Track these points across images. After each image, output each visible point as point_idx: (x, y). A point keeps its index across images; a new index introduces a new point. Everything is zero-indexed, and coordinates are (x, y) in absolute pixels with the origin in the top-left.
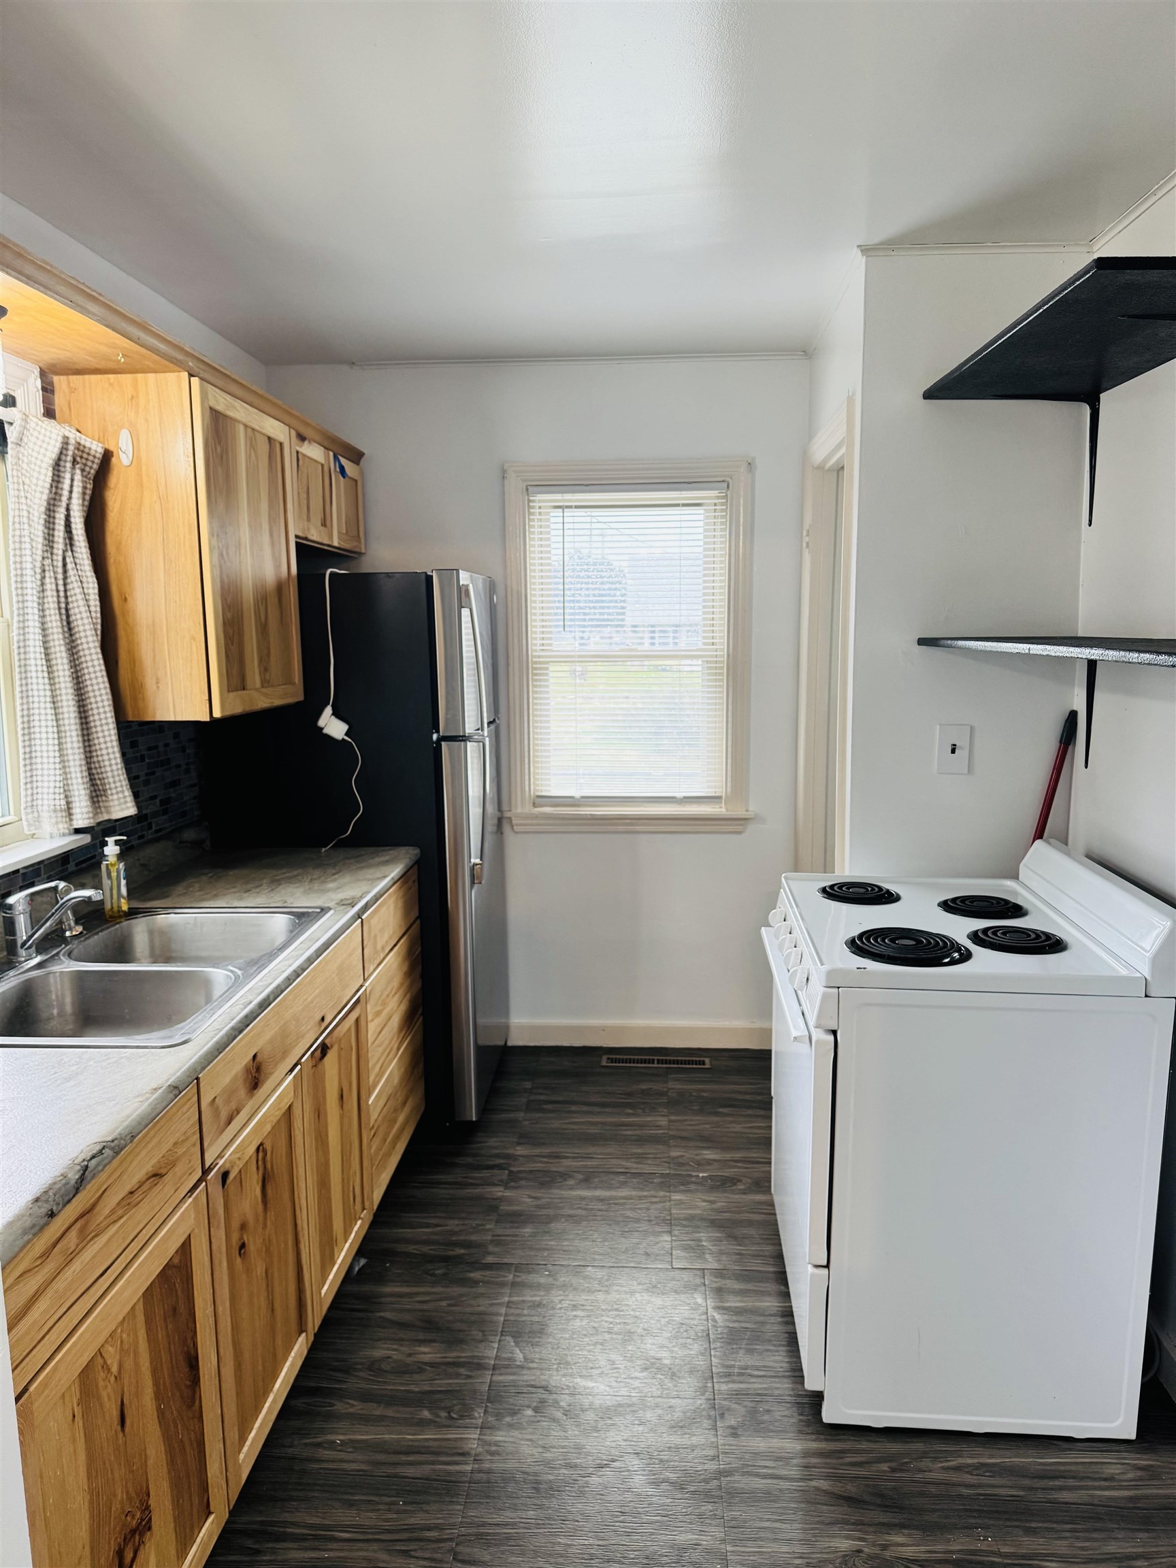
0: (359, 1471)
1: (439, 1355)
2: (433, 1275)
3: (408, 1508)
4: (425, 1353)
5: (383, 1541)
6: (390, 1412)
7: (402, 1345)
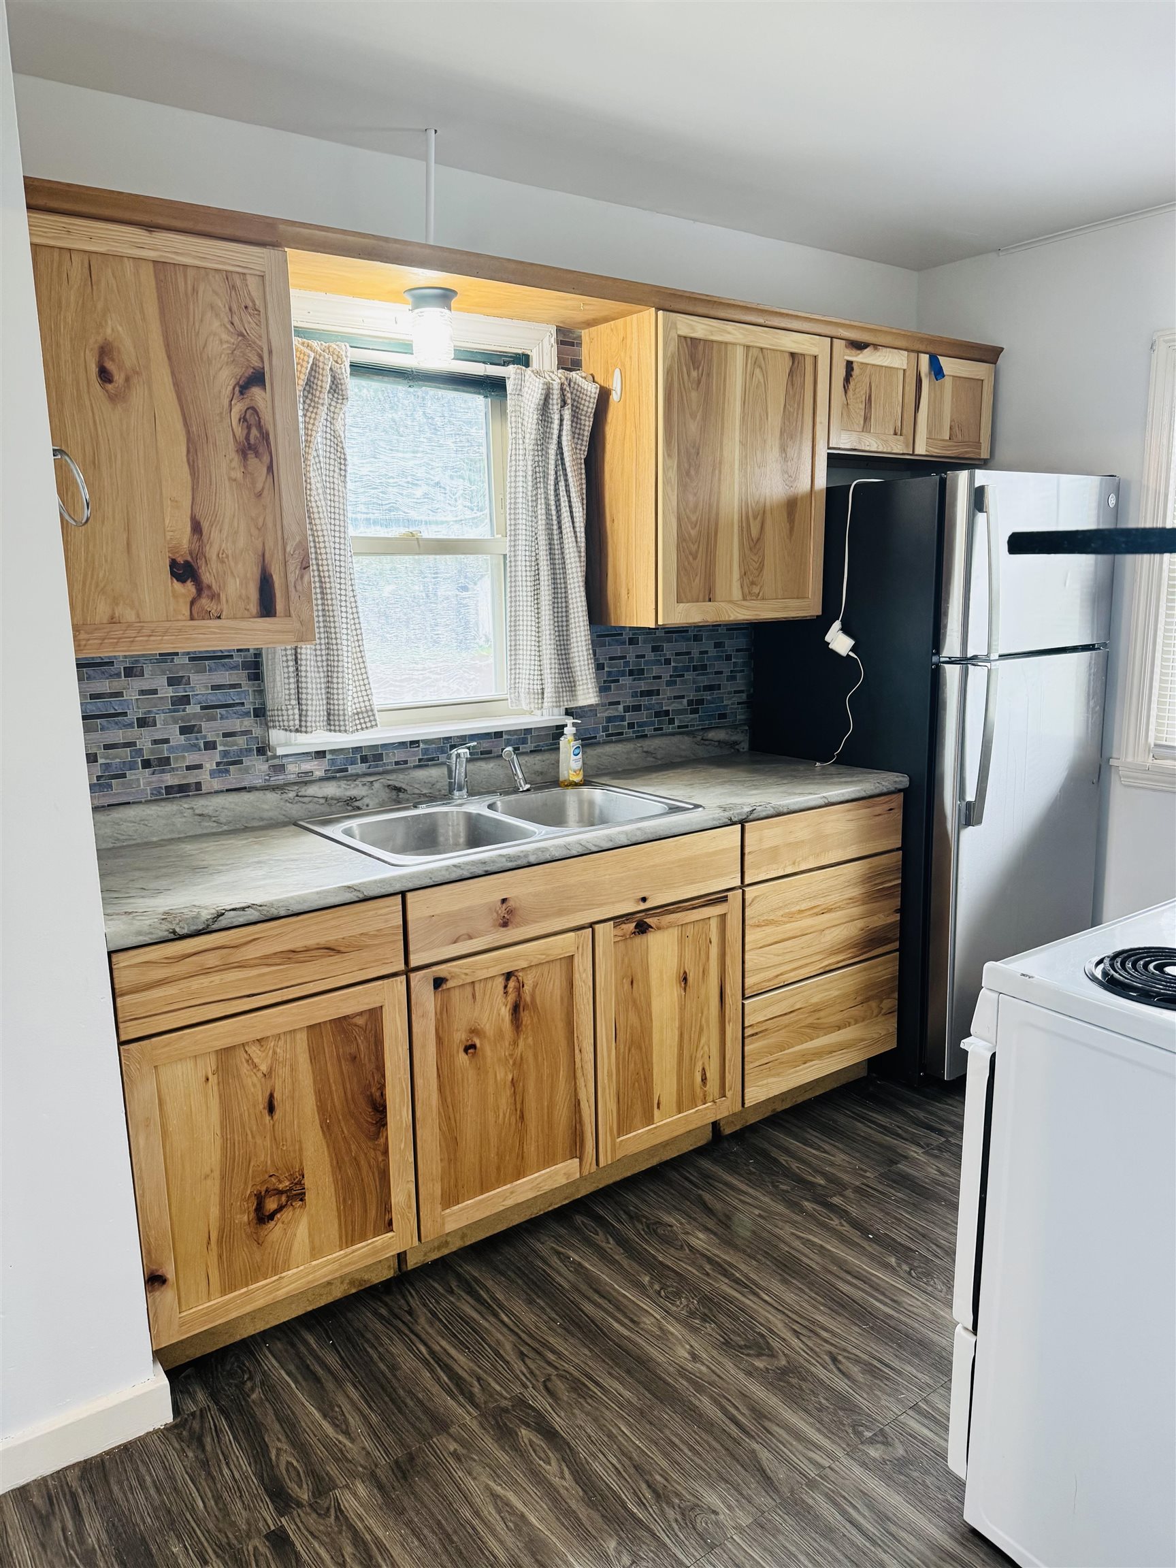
0: (560, 1285)
1: (705, 1246)
2: (776, 1187)
3: (559, 1330)
4: (698, 1238)
5: (520, 1338)
6: (625, 1263)
7: (689, 1223)
